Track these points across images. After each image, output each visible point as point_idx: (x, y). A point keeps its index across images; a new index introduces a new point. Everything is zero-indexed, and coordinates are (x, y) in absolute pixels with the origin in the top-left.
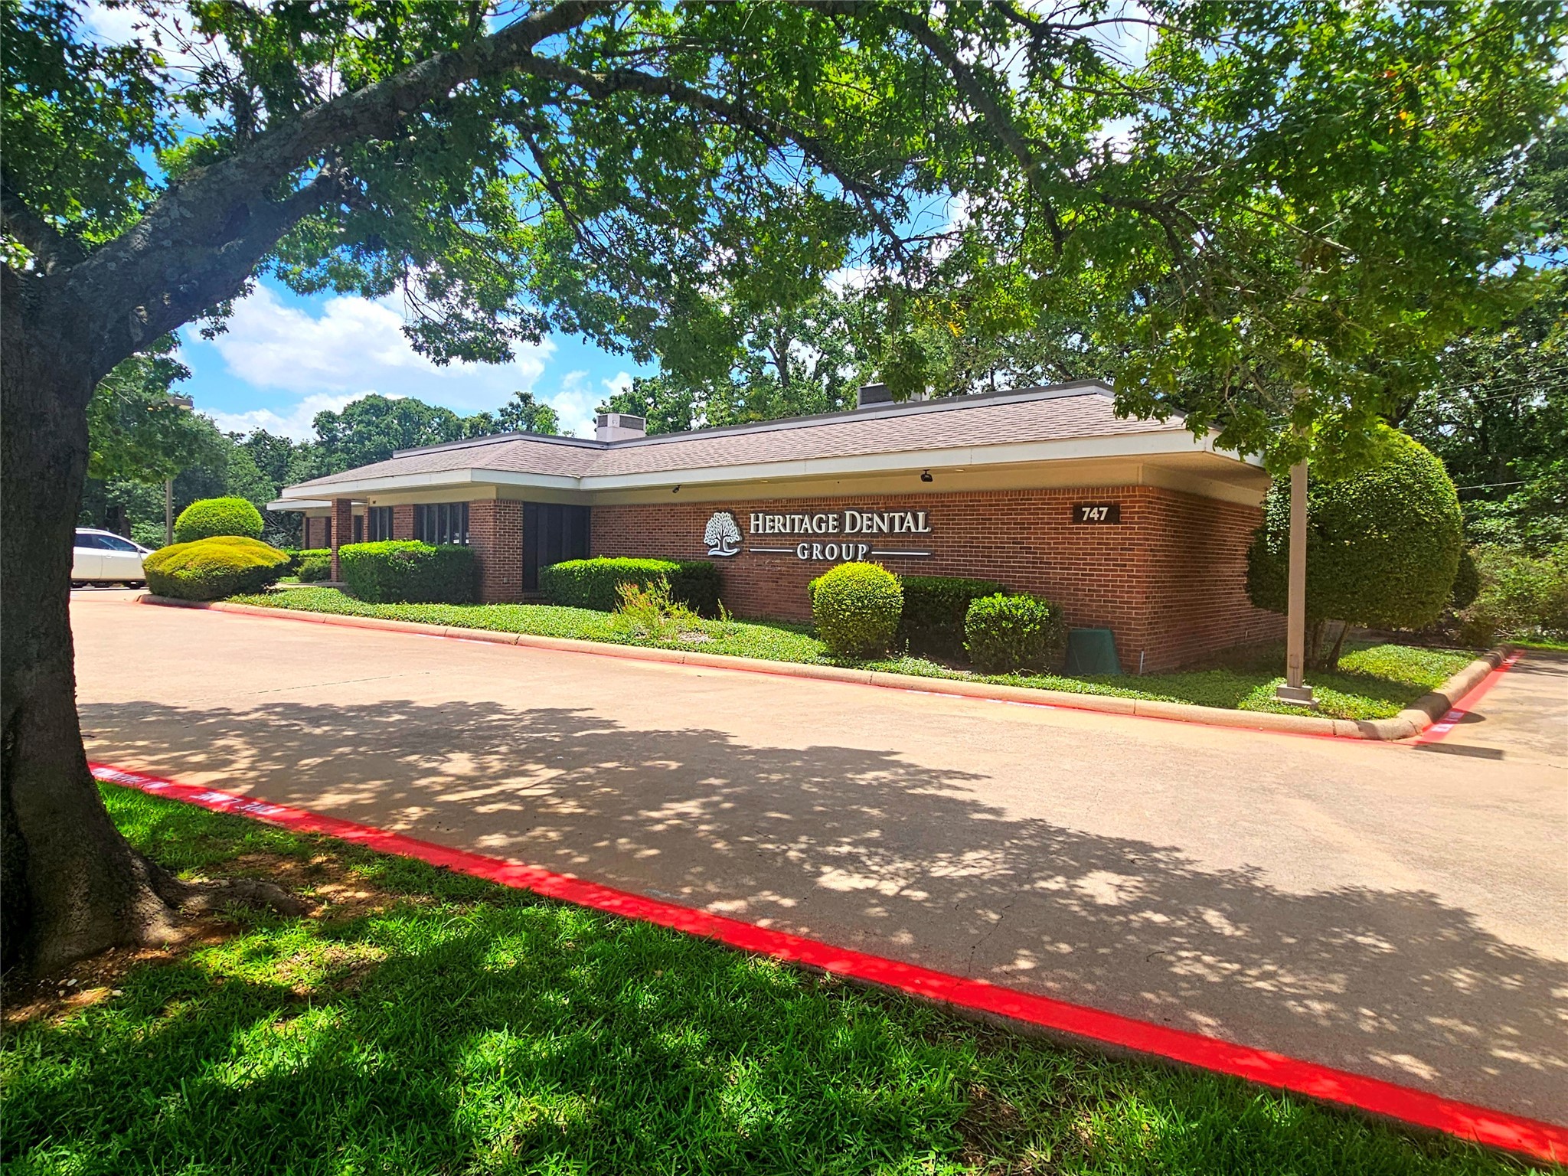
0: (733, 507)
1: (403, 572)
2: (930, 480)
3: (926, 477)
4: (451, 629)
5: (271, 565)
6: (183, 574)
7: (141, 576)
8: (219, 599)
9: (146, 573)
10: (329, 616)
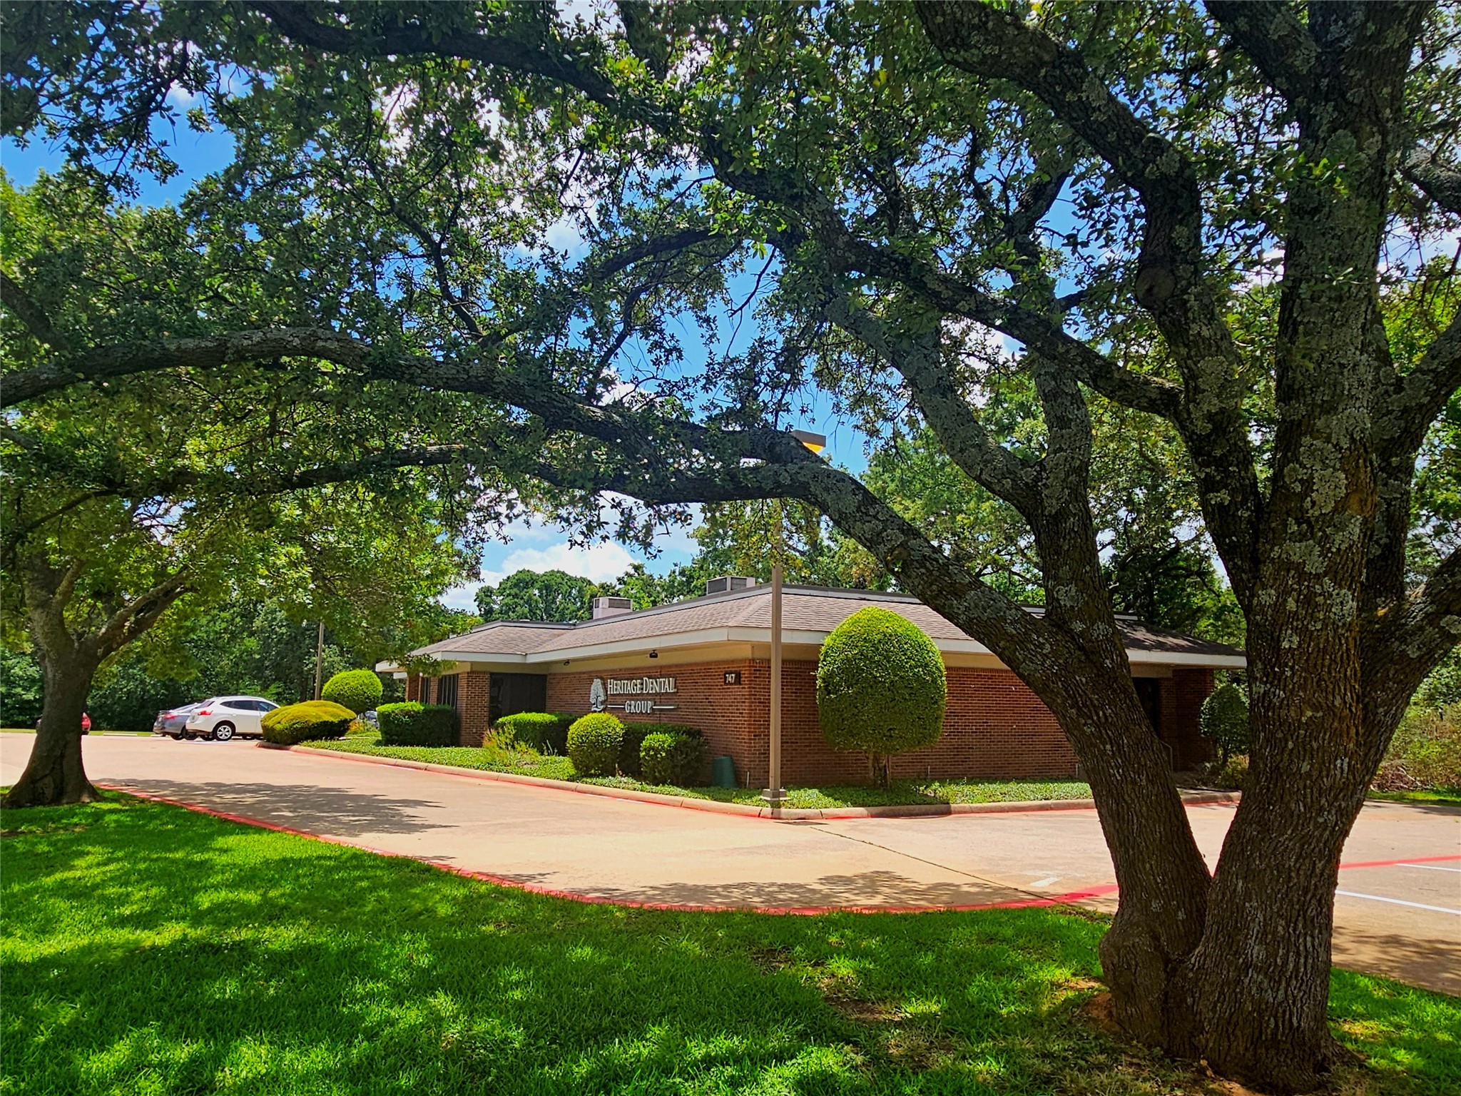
0: (604, 675)
1: (401, 725)
2: (656, 656)
3: (654, 655)
4: (400, 761)
5: (336, 721)
6: (278, 727)
7: (260, 731)
8: (296, 743)
9: (264, 727)
10: (346, 754)
